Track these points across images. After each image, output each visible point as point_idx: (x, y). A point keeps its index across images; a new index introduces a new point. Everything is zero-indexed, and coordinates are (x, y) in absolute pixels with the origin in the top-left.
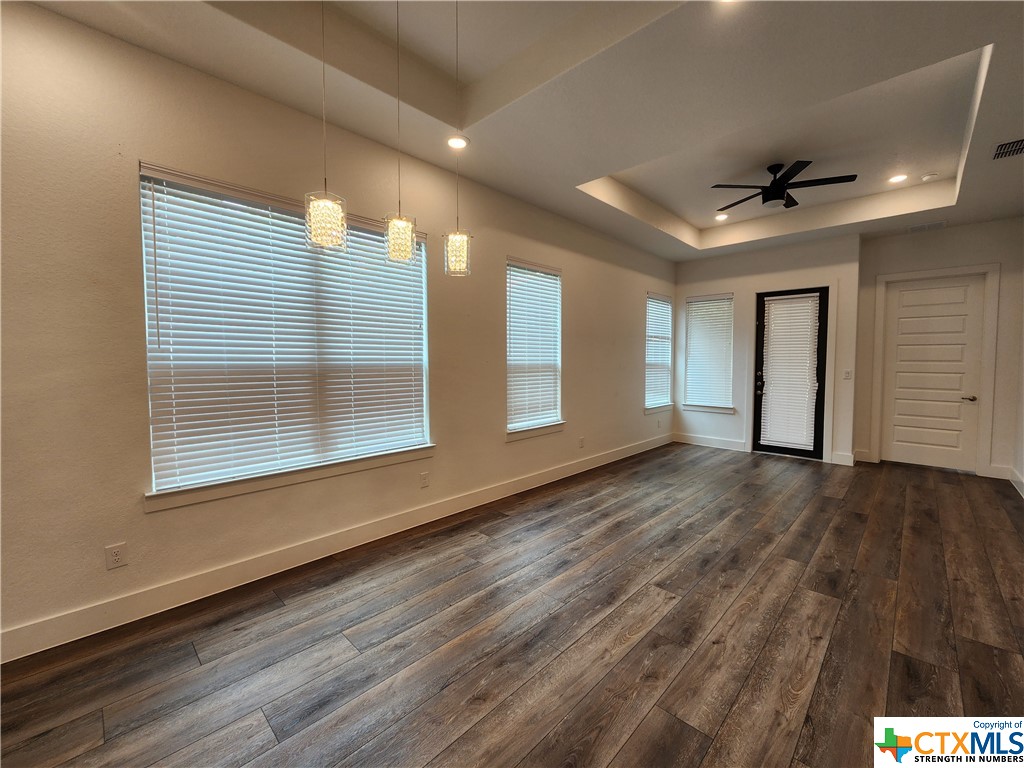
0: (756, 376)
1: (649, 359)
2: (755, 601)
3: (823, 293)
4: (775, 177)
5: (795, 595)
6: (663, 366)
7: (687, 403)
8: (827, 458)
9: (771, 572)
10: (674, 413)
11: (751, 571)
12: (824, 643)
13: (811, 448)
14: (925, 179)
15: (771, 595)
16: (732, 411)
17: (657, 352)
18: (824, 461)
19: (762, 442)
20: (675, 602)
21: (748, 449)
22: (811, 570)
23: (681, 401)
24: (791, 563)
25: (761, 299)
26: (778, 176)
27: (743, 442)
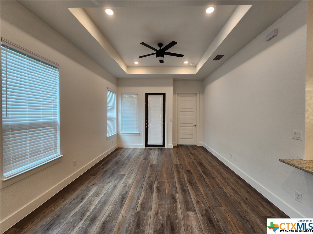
0: (146, 121)
1: (108, 116)
3: (164, 95)
4: (160, 48)
6: (114, 118)
7: (123, 132)
8: (166, 147)
10: (118, 137)
13: (162, 144)
14: (191, 64)
16: (139, 134)
17: (111, 113)
18: (166, 148)
19: (148, 144)
21: (144, 147)
23: (120, 132)
25: (147, 95)
26: (162, 48)
27: (142, 145)
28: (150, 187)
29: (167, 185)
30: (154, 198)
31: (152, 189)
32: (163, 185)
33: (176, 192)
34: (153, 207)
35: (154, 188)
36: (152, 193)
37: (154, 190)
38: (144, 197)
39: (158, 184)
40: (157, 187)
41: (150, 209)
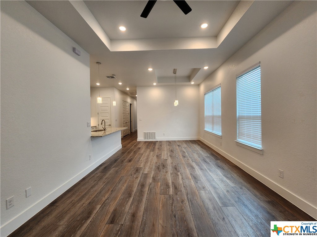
2: (151, 162)
5: (145, 166)
9: (150, 168)
11: (154, 167)
12: (140, 160)
15: (149, 164)
20: (162, 158)
22: (141, 172)
24: (146, 172)
28: (177, 188)
29: (158, 191)
30: (170, 179)
31: (173, 185)
32: (163, 190)
33: (150, 184)
34: (170, 174)
35: (172, 187)
36: (173, 183)
37: (171, 185)
38: (178, 179)
39: (169, 192)
40: (169, 187)
41: (171, 174)
